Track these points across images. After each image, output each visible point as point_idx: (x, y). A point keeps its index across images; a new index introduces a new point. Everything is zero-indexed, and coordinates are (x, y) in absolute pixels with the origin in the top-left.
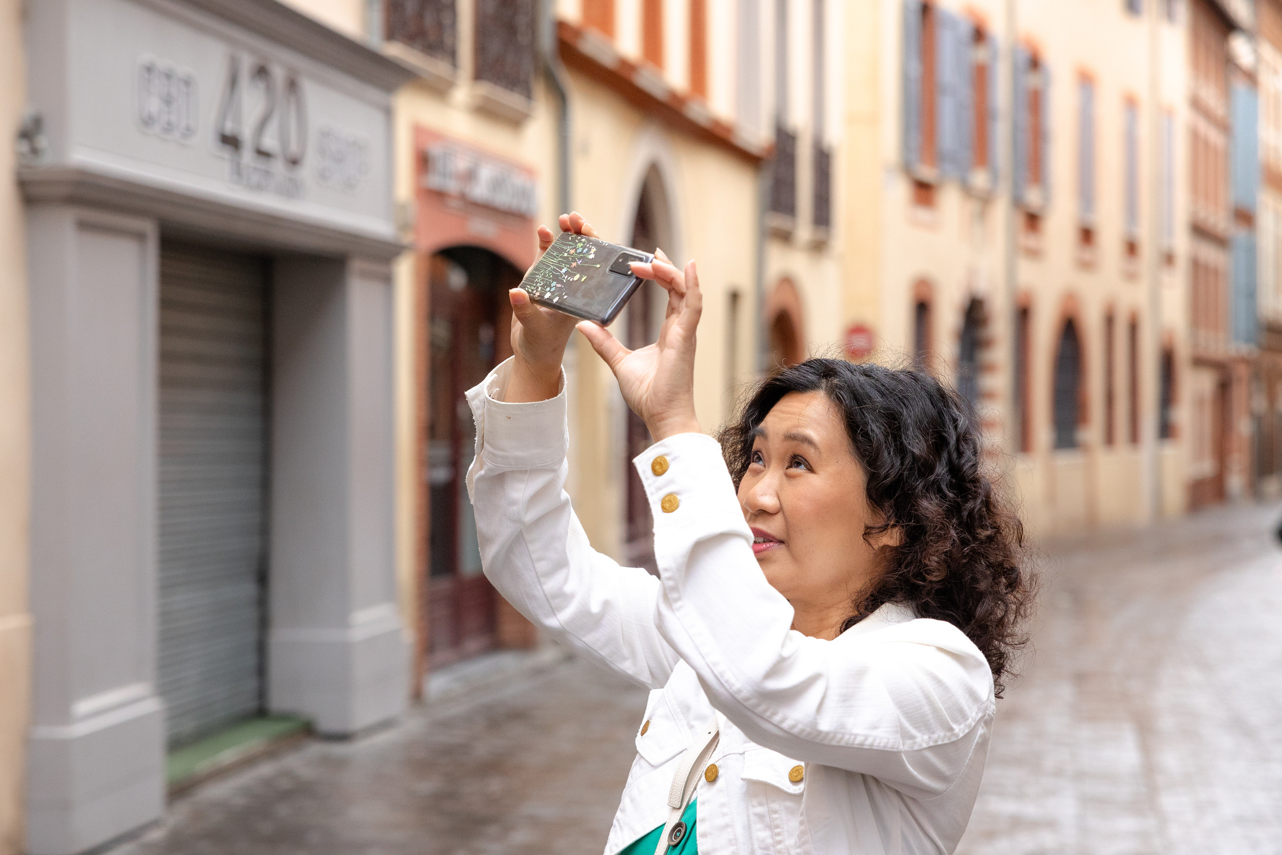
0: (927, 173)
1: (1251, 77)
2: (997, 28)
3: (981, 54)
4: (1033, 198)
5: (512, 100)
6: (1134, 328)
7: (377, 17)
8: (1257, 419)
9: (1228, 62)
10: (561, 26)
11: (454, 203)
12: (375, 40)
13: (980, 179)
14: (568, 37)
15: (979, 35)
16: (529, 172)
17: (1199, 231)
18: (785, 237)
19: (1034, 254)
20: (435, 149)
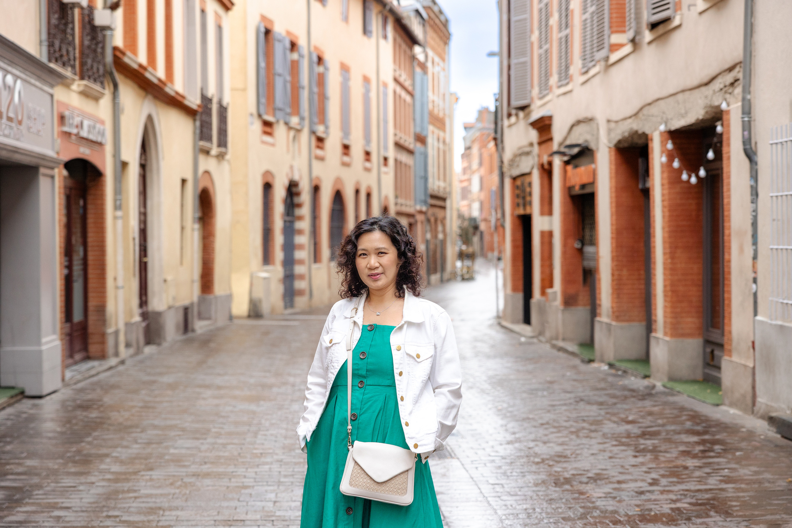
0: (269, 118)
1: (423, 66)
2: (302, 42)
3: (295, 56)
4: (320, 130)
5: (97, 87)
6: (369, 195)
7: (45, 49)
8: (427, 242)
9: (413, 58)
10: (115, 49)
11: (73, 137)
12: (44, 59)
13: (294, 121)
14: (118, 54)
15: (293, 46)
16: (103, 122)
17: (399, 146)
18: (207, 152)
19: (321, 159)
20: (67, 113)
